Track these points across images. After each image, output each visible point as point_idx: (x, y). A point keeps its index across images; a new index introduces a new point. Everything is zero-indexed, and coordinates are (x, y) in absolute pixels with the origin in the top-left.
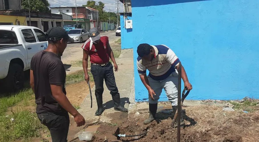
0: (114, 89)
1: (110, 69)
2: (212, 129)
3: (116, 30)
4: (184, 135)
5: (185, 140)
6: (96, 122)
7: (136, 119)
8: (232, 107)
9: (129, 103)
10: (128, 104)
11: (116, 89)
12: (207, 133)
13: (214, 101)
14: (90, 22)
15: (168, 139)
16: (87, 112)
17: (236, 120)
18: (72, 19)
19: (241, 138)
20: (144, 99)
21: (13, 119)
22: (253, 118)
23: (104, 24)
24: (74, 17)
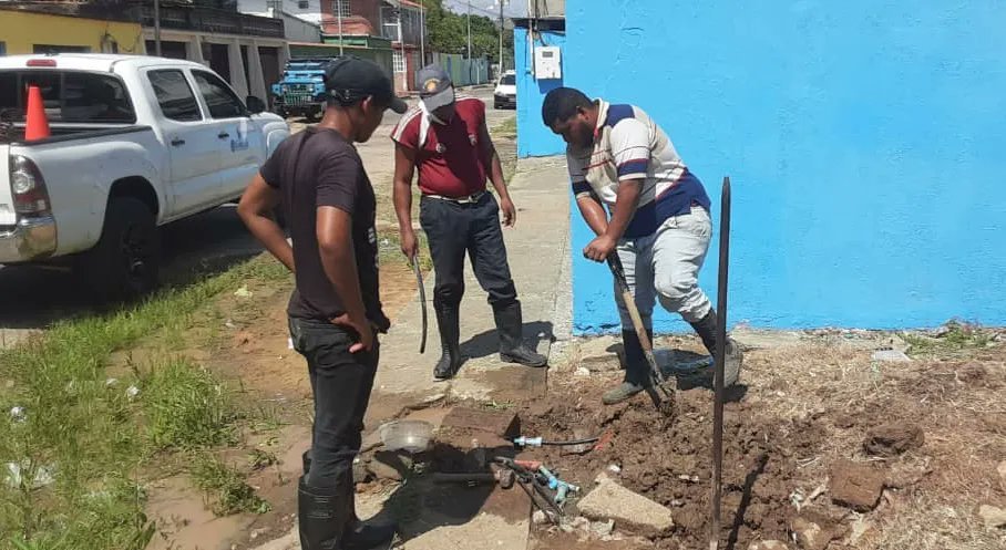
0: (501, 285)
1: (490, 214)
2: (829, 411)
3: (496, 85)
4: (739, 426)
5: (740, 443)
6: (437, 397)
7: (576, 390)
8: (904, 350)
9: (553, 339)
10: (548, 341)
11: (510, 288)
12: (813, 422)
13: (847, 331)
14: (391, 53)
15: (685, 439)
16: (403, 366)
17: (909, 382)
18: (323, 39)
19: (918, 432)
20: (603, 327)
21: (134, 390)
22: (962, 375)
23: (449, 59)
24: (329, 32)
